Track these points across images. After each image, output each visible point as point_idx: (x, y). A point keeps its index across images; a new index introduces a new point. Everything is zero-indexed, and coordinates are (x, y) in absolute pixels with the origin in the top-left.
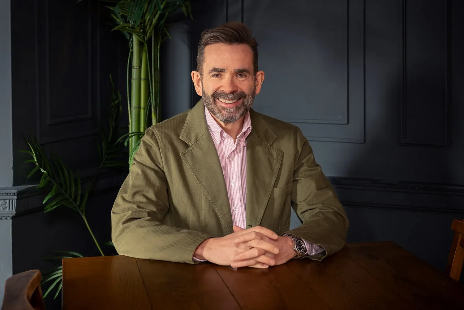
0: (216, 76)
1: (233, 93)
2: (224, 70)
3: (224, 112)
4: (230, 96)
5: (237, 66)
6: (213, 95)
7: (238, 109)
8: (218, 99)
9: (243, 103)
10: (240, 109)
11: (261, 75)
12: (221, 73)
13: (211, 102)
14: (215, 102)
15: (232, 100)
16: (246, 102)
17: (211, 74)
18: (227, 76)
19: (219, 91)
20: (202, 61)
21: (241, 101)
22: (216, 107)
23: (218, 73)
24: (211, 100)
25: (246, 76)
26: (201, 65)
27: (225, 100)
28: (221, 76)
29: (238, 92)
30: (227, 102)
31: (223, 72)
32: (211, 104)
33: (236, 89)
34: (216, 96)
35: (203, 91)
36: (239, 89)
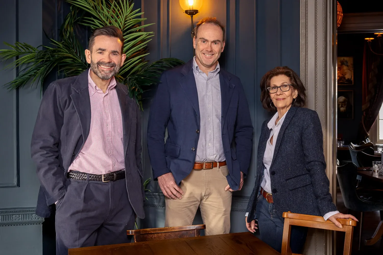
0: (100, 53)
1: (109, 63)
2: (106, 50)
3: (102, 73)
4: (107, 65)
5: (113, 49)
6: (98, 63)
7: (111, 72)
8: (100, 65)
9: (114, 69)
10: (112, 72)
11: (124, 56)
12: (103, 51)
13: (96, 67)
14: (98, 67)
15: (108, 67)
16: (115, 69)
17: (98, 52)
18: (106, 53)
19: (101, 61)
20: (93, 44)
21: (113, 68)
22: (99, 70)
23: (102, 51)
24: (96, 66)
25: (117, 55)
26: (92, 46)
27: (104, 66)
28: (103, 53)
29: (112, 63)
30: (105, 67)
31: (105, 51)
32: (95, 68)
33: (111, 61)
34: (99, 63)
35: (91, 61)
36: (112, 61)
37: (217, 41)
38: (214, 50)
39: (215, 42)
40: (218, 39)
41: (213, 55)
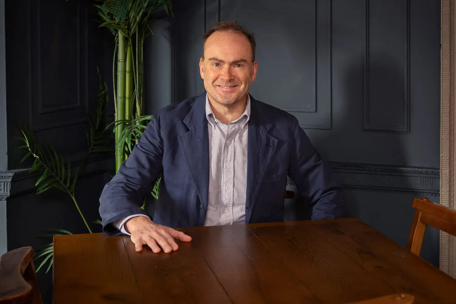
37: (240, 62)
38: (237, 78)
39: (235, 63)
40: (242, 58)
41: (235, 86)
